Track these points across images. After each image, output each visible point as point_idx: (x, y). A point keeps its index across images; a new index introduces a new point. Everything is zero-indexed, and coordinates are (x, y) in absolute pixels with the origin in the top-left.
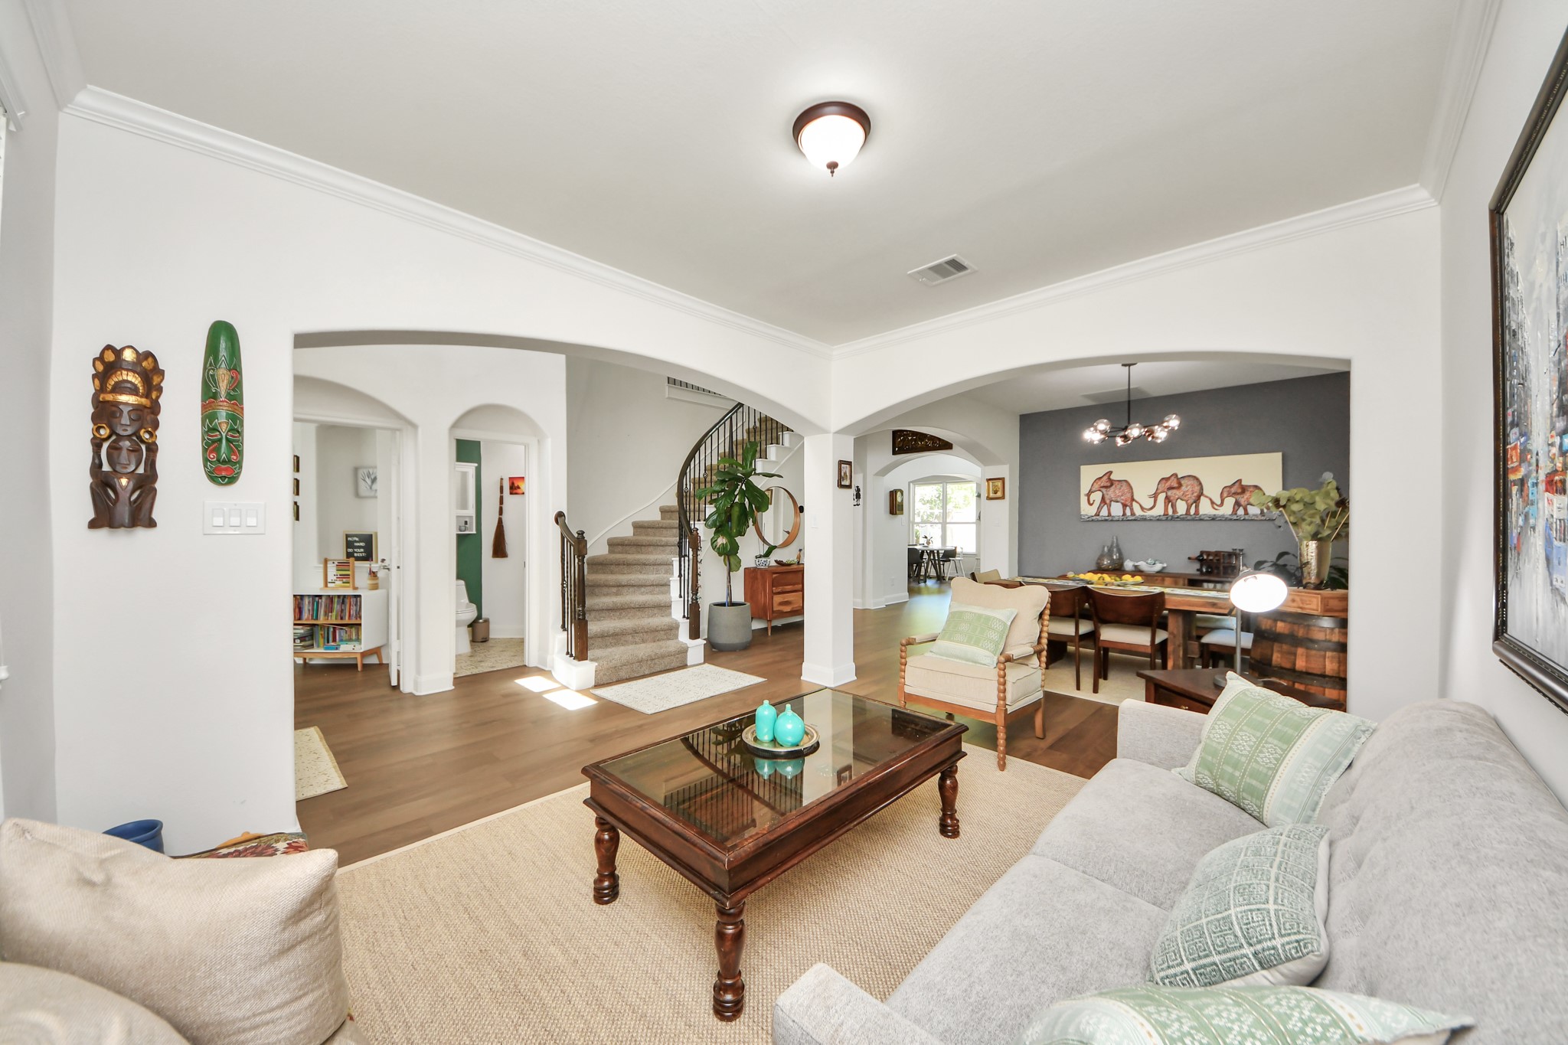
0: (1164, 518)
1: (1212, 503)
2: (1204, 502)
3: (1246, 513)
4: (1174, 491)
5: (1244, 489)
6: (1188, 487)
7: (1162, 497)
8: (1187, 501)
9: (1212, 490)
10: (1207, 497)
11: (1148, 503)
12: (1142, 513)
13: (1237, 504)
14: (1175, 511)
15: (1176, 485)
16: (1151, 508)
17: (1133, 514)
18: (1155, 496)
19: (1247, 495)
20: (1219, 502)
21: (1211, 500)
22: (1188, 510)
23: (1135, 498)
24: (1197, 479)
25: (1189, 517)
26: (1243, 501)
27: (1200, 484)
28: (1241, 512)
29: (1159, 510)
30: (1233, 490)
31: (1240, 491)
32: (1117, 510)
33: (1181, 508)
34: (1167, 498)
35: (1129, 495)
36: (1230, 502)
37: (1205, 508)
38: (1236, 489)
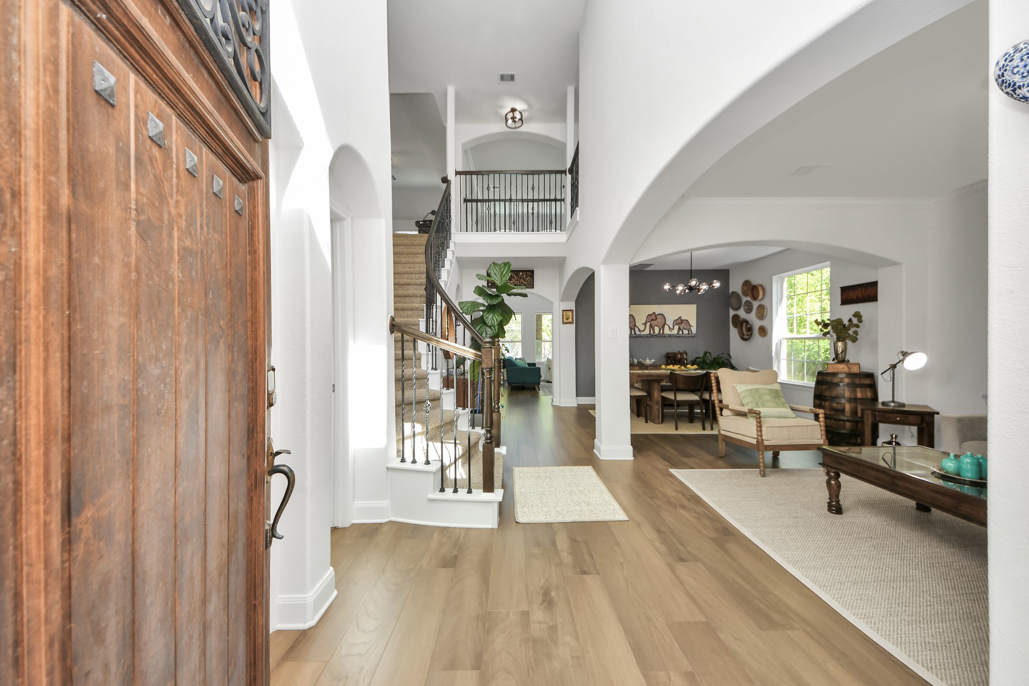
0: (649, 336)
1: (670, 328)
2: (666, 327)
3: (683, 333)
4: (654, 322)
5: (682, 321)
6: (660, 319)
7: (648, 324)
8: (659, 327)
9: (670, 322)
10: (667, 325)
11: (642, 328)
12: (640, 333)
13: (679, 329)
14: (654, 332)
15: (654, 319)
16: (644, 331)
17: (635, 333)
18: (645, 324)
19: (683, 324)
20: (672, 328)
21: (669, 326)
22: (660, 331)
23: (636, 325)
24: (664, 316)
26: (681, 327)
27: (665, 318)
28: (681, 333)
29: (647, 332)
30: (678, 322)
31: (680, 322)
33: (657, 330)
34: (650, 325)
35: (633, 323)
36: (676, 327)
37: (667, 331)
38: (679, 321)
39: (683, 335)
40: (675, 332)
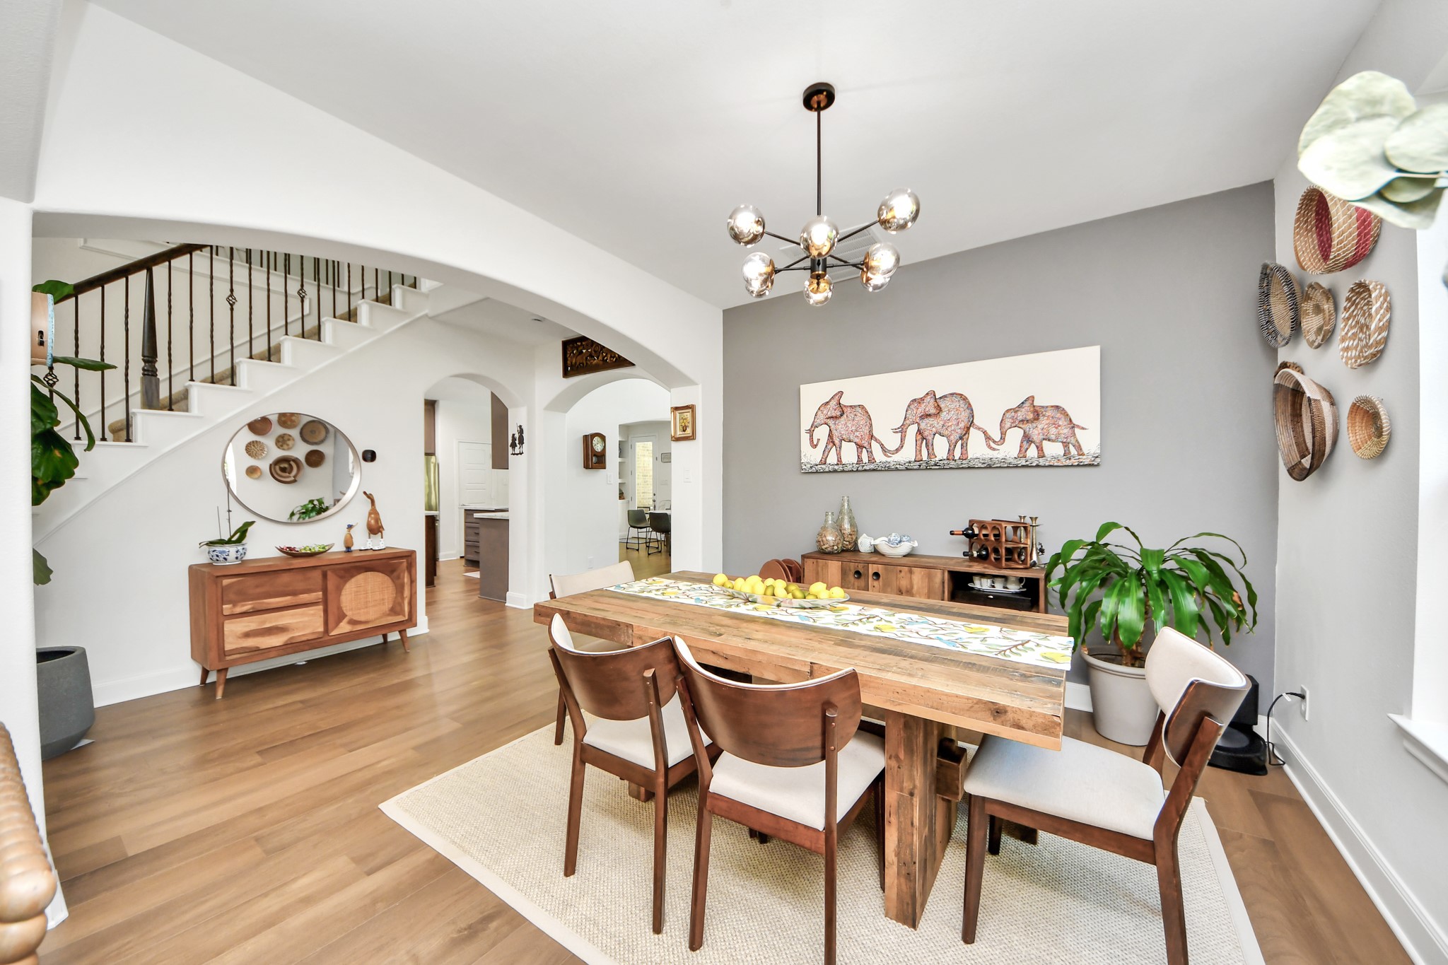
0: (916, 465)
1: (988, 438)
2: (975, 438)
3: (1041, 454)
4: (930, 421)
5: (1037, 414)
6: (952, 412)
7: (912, 430)
8: (948, 437)
9: (988, 418)
10: (979, 429)
11: (892, 442)
12: (884, 459)
13: (1027, 439)
14: (931, 454)
15: (933, 411)
16: (897, 450)
17: (872, 460)
18: (902, 430)
19: (1043, 422)
20: (997, 437)
21: (985, 433)
22: (951, 451)
23: (875, 433)
24: (965, 399)
25: (953, 464)
26: (1036, 434)
27: (969, 406)
28: (1032, 452)
29: (908, 454)
30: (1020, 415)
31: (1031, 416)
32: (849, 454)
33: (941, 448)
34: (919, 432)
35: (866, 430)
36: (1015, 435)
37: (977, 448)
38: (1025, 413)
39: (1042, 462)
40: (1010, 449)
